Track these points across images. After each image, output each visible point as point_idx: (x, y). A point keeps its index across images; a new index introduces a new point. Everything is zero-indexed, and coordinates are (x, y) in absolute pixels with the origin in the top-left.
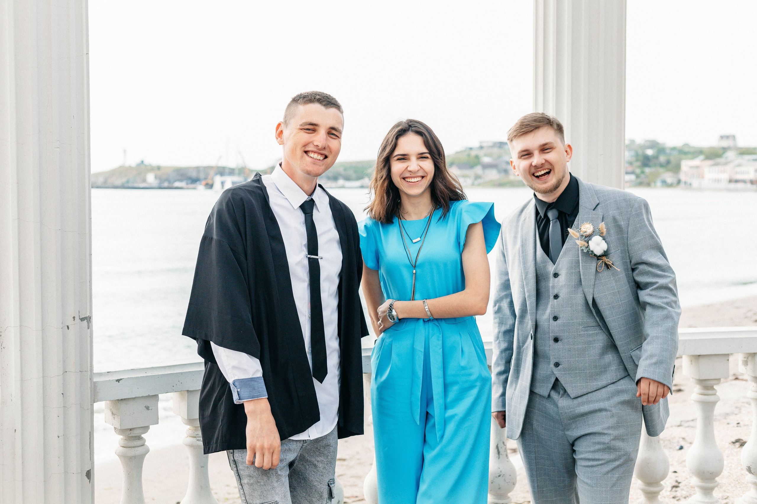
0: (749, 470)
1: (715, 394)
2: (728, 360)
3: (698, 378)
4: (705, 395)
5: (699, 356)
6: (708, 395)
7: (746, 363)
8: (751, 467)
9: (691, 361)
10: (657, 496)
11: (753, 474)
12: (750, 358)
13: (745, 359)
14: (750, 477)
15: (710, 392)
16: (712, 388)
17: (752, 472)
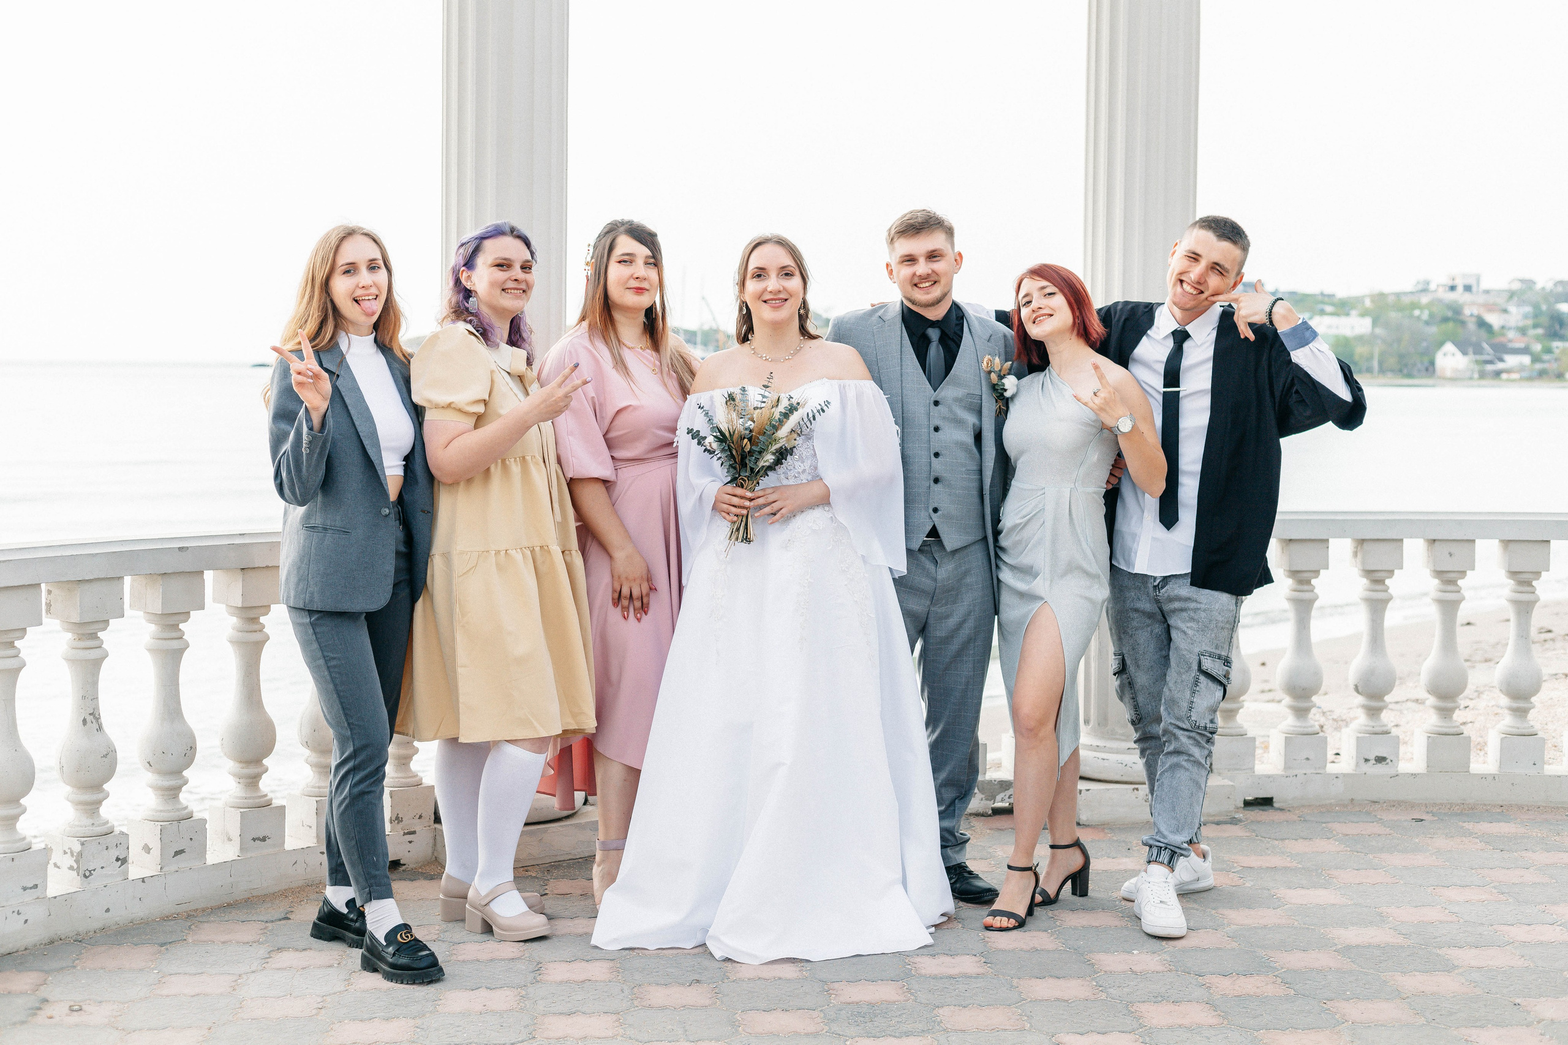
0: (1357, 689)
1: (1313, 591)
2: (1328, 547)
3: (1288, 569)
4: (1299, 591)
5: (1290, 540)
6: (1303, 591)
7: (1355, 554)
8: (1358, 685)
9: (1283, 549)
10: (1235, 716)
11: (1362, 695)
12: (1359, 548)
13: (1355, 550)
14: (1360, 699)
15: (1306, 587)
16: (1308, 582)
17: (1360, 690)
